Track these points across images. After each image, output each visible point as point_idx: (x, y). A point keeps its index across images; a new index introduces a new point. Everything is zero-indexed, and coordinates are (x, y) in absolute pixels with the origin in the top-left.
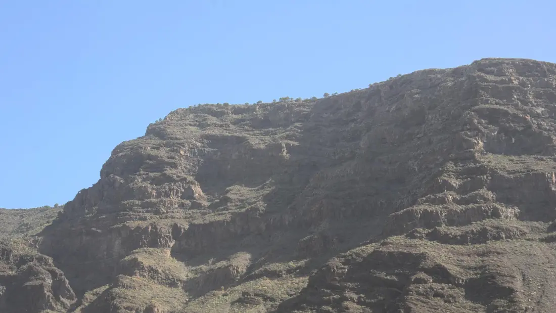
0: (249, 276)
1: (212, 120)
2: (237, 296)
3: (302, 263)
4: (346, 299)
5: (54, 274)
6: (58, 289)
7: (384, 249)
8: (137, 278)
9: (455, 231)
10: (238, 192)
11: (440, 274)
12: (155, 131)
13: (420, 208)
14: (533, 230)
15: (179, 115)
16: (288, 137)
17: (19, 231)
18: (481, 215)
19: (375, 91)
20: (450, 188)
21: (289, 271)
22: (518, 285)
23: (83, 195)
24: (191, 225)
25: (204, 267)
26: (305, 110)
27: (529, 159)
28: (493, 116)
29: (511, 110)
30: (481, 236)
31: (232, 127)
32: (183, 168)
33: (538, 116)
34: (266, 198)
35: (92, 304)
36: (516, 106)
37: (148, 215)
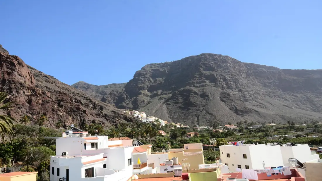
0: (161, 94)
1: (153, 66)
2: (159, 98)
3: (170, 92)
4: (178, 98)
5: (126, 95)
6: (127, 98)
7: (185, 89)
8: (141, 95)
9: (198, 85)
10: (158, 79)
11: (195, 93)
12: (143, 69)
13: (191, 81)
14: (212, 85)
15: (147, 66)
16: (167, 69)
17: (119, 87)
18: (202, 82)
19: (182, 60)
20: (197, 77)
21: (168, 93)
22: (209, 95)
23: (131, 81)
24: (150, 85)
25: (153, 93)
26: (170, 64)
27: (211, 72)
28: (204, 64)
29: (207, 63)
30: (203, 86)
31: (157, 67)
32: (148, 75)
33: (212, 64)
34: (164, 80)
35: (133, 100)
36: (208, 62)
37: (142, 84)
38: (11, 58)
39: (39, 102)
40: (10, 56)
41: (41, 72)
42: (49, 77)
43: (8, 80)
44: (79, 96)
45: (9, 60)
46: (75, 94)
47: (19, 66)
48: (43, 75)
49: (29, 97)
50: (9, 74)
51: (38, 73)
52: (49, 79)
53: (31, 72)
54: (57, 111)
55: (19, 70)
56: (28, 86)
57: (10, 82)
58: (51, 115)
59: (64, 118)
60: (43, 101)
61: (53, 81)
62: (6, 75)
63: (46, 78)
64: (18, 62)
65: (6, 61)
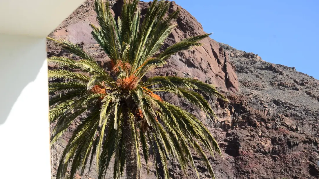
39: (263, 147)
42: (280, 69)
49: (230, 131)
60: (274, 141)
61: (295, 81)
63: (271, 74)
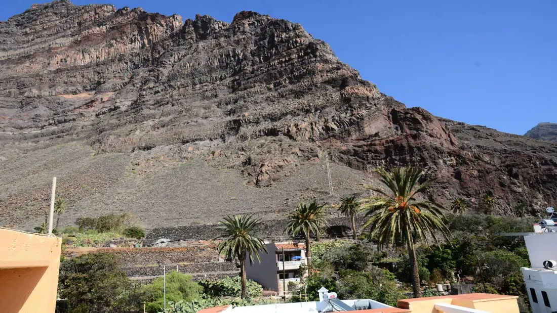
38: (411, 112)
39: (473, 174)
40: (408, 109)
41: (463, 124)
42: (478, 128)
43: (416, 147)
44: (547, 152)
45: (408, 116)
46: (536, 150)
47: (425, 122)
48: (466, 127)
49: (456, 168)
50: (415, 137)
51: (458, 125)
52: (479, 131)
53: (446, 127)
54: (509, 186)
55: (427, 129)
56: (449, 151)
57: (419, 149)
58: (502, 195)
59: (527, 197)
60: (479, 171)
61: (487, 134)
62: (410, 139)
63: (474, 132)
64: (423, 115)
65: (405, 119)
